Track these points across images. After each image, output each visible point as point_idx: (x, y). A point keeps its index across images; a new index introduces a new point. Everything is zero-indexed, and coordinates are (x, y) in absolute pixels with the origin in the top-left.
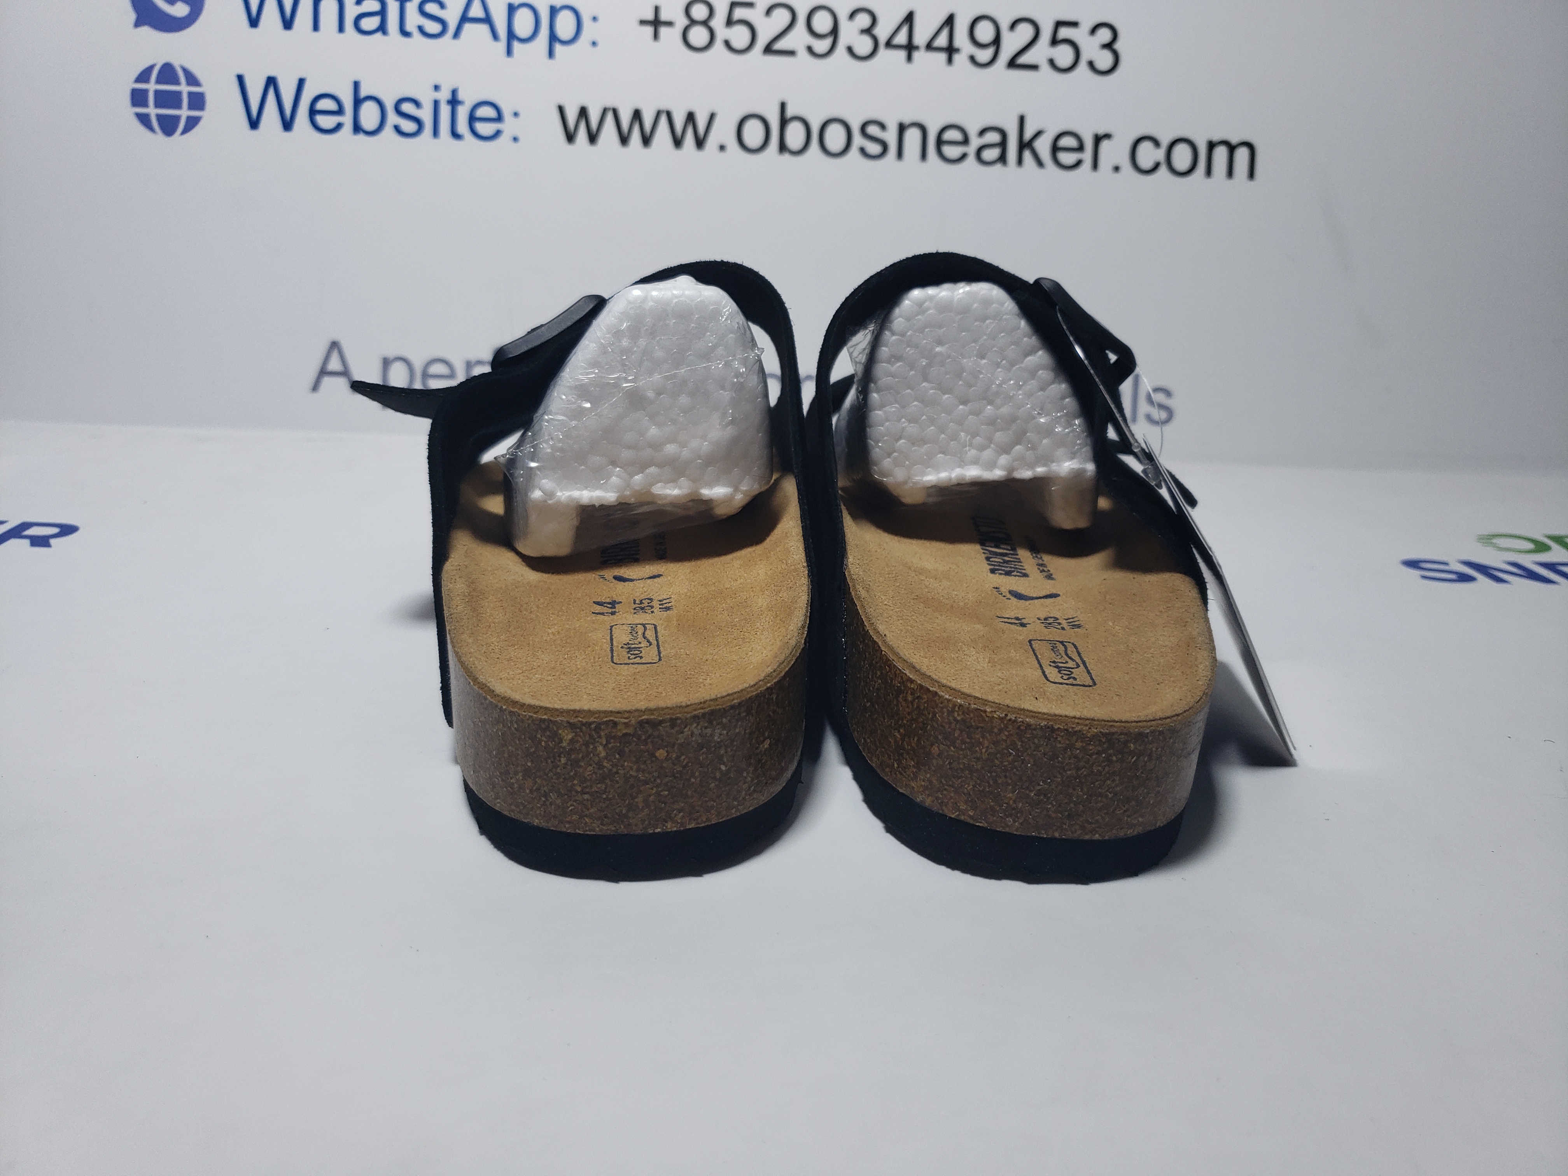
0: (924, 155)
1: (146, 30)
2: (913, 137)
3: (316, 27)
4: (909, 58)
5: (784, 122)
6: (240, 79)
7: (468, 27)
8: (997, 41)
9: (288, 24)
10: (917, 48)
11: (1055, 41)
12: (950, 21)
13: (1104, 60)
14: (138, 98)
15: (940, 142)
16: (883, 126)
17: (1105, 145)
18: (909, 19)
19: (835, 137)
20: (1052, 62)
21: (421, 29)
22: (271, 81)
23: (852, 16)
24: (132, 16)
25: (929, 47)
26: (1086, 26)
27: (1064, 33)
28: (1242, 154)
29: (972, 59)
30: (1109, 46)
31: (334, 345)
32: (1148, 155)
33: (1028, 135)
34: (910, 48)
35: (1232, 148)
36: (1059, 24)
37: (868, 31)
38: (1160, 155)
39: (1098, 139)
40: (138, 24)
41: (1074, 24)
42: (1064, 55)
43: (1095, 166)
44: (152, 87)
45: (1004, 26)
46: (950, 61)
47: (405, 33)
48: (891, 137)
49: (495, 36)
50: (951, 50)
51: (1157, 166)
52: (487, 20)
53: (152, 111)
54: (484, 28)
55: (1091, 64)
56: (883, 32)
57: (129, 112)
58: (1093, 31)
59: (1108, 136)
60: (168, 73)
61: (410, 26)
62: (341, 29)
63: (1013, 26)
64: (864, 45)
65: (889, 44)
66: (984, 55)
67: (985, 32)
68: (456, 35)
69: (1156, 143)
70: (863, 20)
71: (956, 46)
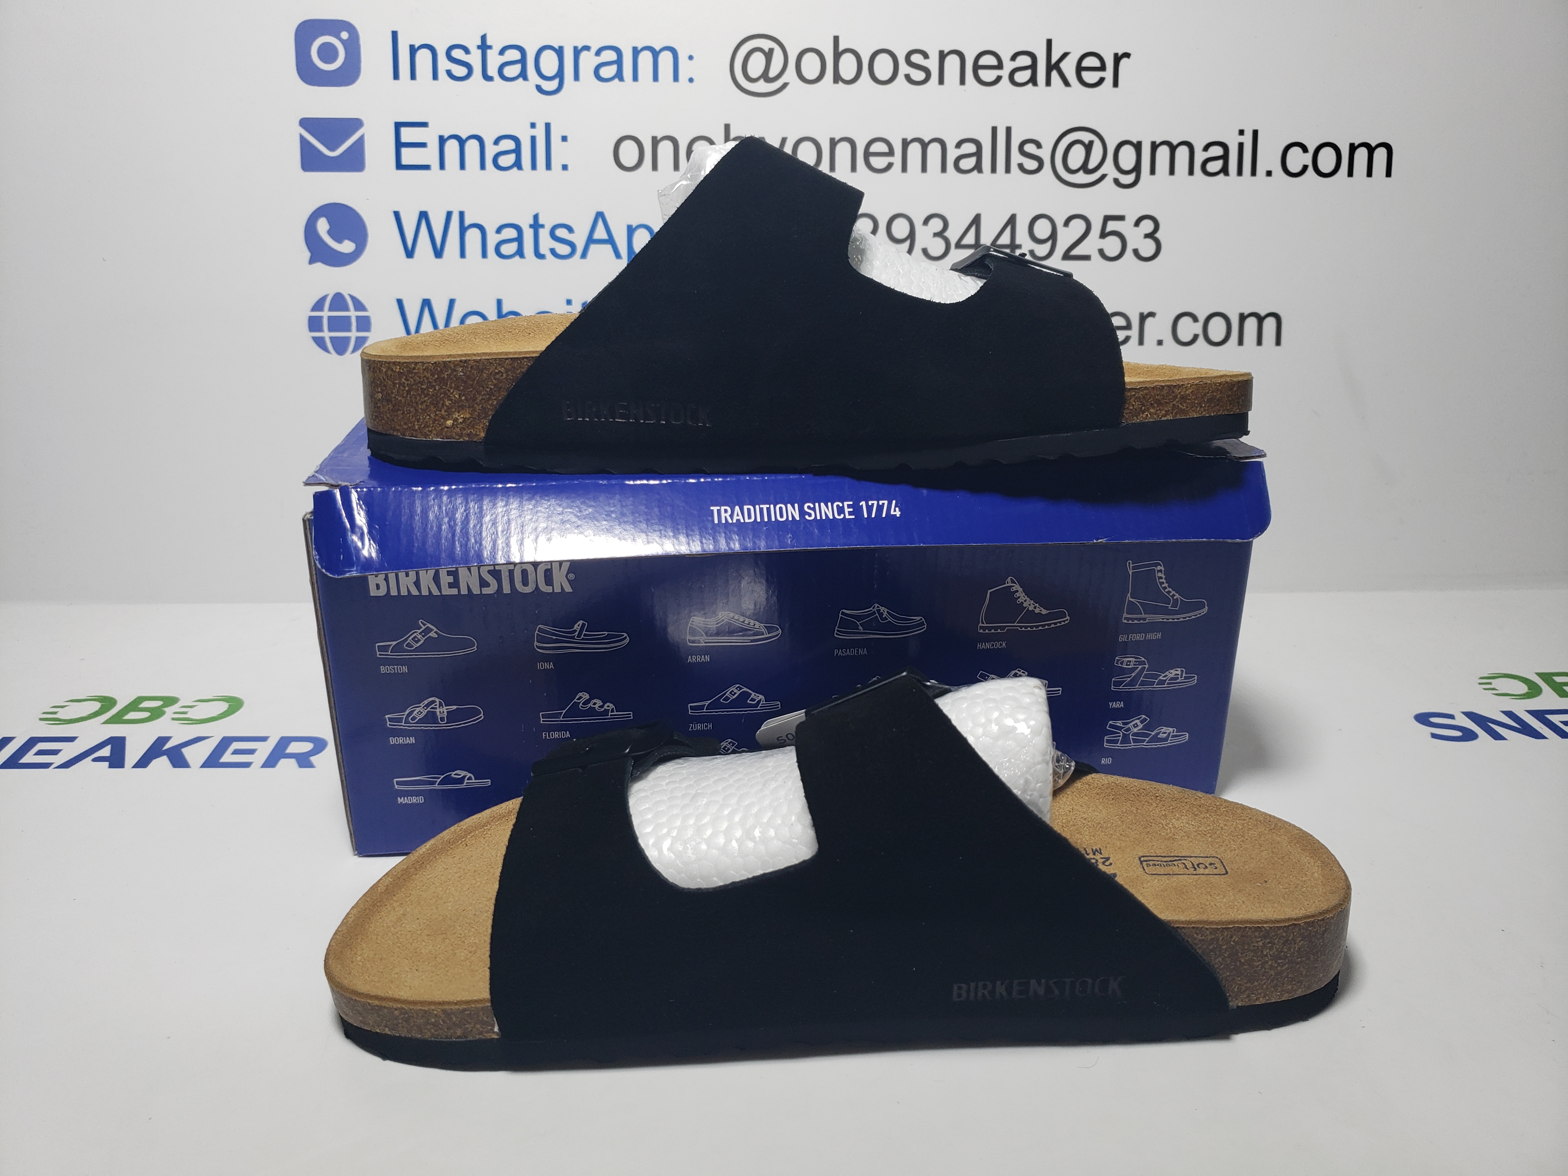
1: (319, 265)
3: (463, 255)
6: (400, 303)
7: (593, 247)
8: (1053, 237)
9: (438, 253)
11: (1103, 235)
12: (1012, 221)
13: (1148, 248)
14: (314, 324)
17: (1149, 321)
18: (976, 221)
20: (1101, 252)
21: (553, 251)
22: (427, 303)
23: (926, 222)
24: (307, 255)
26: (1131, 219)
27: (1112, 226)
28: (1270, 324)
29: (1032, 253)
30: (1150, 236)
32: (1187, 328)
35: (1260, 319)
36: (1107, 219)
37: (940, 234)
38: (1198, 328)
39: (1143, 318)
40: (312, 261)
41: (1121, 218)
42: (1112, 246)
43: (1141, 342)
44: (326, 314)
45: (1060, 223)
47: (540, 256)
49: (618, 255)
50: (1013, 247)
51: (1196, 337)
52: (610, 240)
53: (326, 334)
54: (609, 247)
55: (1136, 252)
56: (953, 235)
57: (307, 336)
58: (1137, 224)
59: (1152, 314)
60: (338, 301)
61: (544, 249)
62: (484, 255)
63: (1067, 223)
64: (937, 247)
65: (959, 245)
66: (1042, 250)
67: (1043, 229)
68: (584, 255)
69: (1195, 319)
70: (936, 225)
71: (1018, 242)
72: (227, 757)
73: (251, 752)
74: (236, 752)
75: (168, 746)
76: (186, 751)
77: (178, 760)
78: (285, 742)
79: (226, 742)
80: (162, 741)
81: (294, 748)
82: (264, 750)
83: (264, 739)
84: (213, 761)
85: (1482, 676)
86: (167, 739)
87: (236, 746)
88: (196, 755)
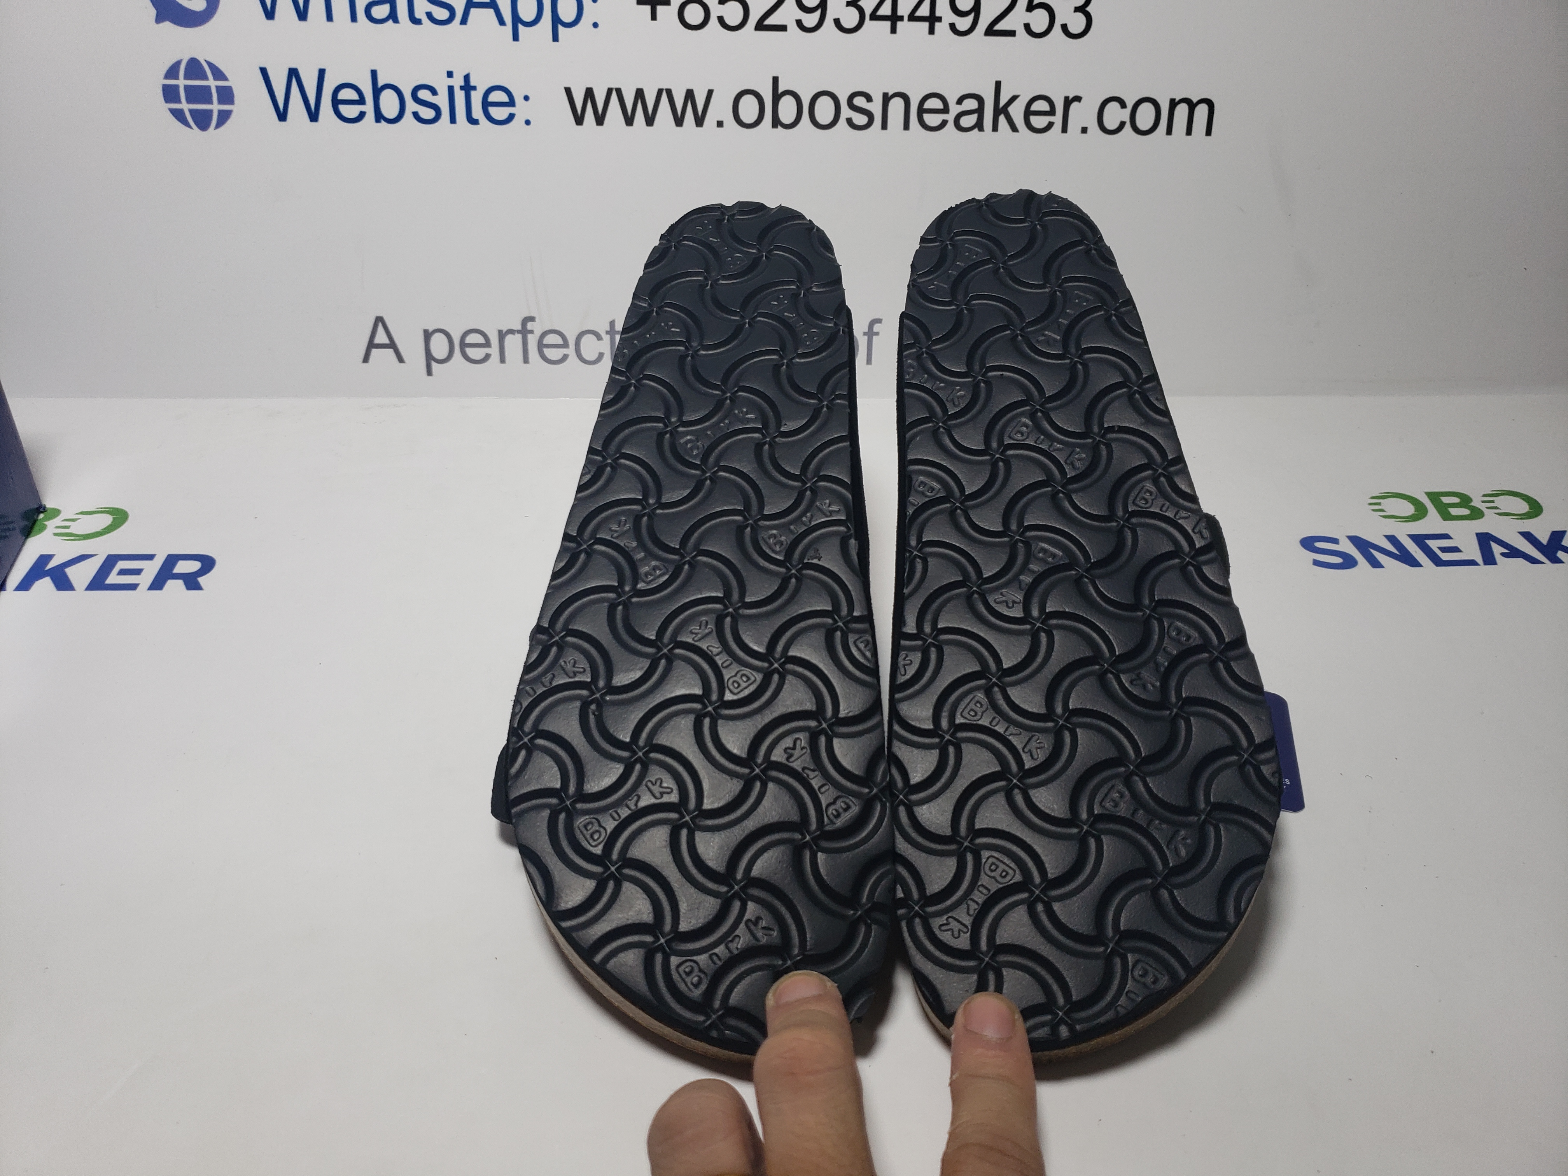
0: (906, 127)
1: (167, 25)
2: (896, 106)
3: (330, 18)
4: (893, 30)
5: (777, 97)
6: (264, 71)
7: (475, 11)
8: (977, 9)
9: (302, 15)
10: (901, 18)
11: (1030, 7)
13: (1077, 23)
14: (170, 94)
15: (921, 111)
16: (869, 99)
17: (1074, 106)
19: (825, 110)
20: (1027, 27)
21: (429, 15)
22: (293, 73)
24: (153, 12)
25: (912, 17)
28: (1201, 111)
29: (952, 27)
30: (1082, 9)
31: (379, 320)
32: (1114, 115)
33: (1003, 102)
34: (894, 19)
35: (1192, 106)
37: (854, 3)
38: (1125, 115)
39: (1068, 102)
40: (159, 19)
42: (1039, 20)
43: (1064, 129)
44: (181, 82)
46: (932, 31)
47: (416, 21)
48: (876, 107)
49: (502, 22)
50: (933, 20)
51: (1122, 125)
52: (492, 4)
53: (185, 106)
54: (491, 12)
55: (1065, 28)
56: (868, 3)
57: (163, 108)
59: (1077, 99)
60: (194, 68)
61: (419, 14)
62: (354, 18)
64: (850, 18)
66: (964, 24)
68: (464, 21)
69: (1123, 104)
71: (938, 14)
72: (113, 578)
73: (138, 572)
74: (122, 572)
75: (52, 564)
76: (69, 571)
77: (62, 583)
78: (172, 560)
79: (111, 561)
80: (44, 559)
81: (183, 567)
82: (151, 569)
83: (150, 557)
84: (98, 583)
85: (1374, 495)
86: (48, 558)
87: (122, 565)
88: (80, 575)
